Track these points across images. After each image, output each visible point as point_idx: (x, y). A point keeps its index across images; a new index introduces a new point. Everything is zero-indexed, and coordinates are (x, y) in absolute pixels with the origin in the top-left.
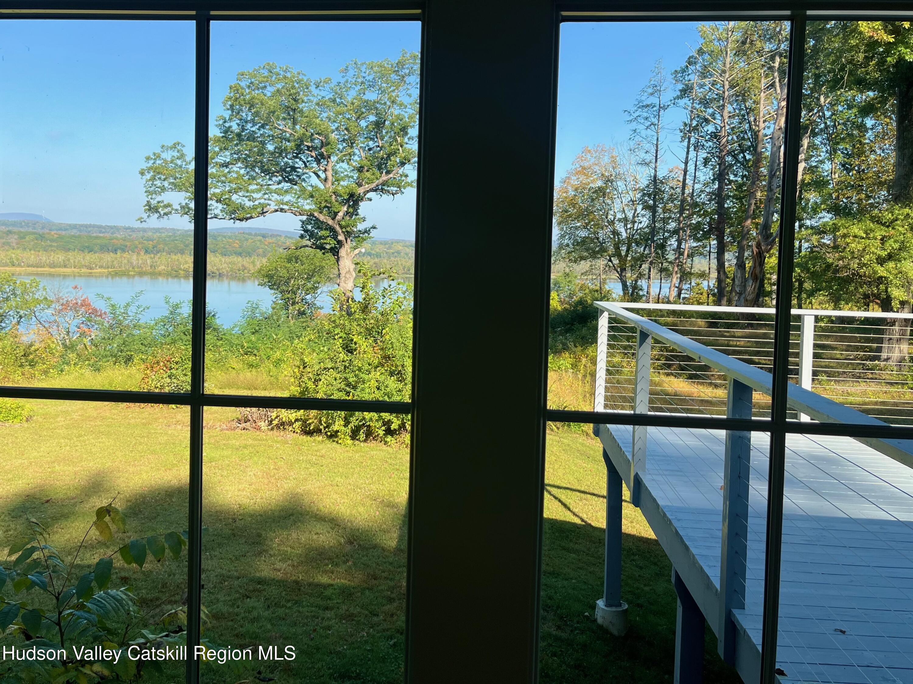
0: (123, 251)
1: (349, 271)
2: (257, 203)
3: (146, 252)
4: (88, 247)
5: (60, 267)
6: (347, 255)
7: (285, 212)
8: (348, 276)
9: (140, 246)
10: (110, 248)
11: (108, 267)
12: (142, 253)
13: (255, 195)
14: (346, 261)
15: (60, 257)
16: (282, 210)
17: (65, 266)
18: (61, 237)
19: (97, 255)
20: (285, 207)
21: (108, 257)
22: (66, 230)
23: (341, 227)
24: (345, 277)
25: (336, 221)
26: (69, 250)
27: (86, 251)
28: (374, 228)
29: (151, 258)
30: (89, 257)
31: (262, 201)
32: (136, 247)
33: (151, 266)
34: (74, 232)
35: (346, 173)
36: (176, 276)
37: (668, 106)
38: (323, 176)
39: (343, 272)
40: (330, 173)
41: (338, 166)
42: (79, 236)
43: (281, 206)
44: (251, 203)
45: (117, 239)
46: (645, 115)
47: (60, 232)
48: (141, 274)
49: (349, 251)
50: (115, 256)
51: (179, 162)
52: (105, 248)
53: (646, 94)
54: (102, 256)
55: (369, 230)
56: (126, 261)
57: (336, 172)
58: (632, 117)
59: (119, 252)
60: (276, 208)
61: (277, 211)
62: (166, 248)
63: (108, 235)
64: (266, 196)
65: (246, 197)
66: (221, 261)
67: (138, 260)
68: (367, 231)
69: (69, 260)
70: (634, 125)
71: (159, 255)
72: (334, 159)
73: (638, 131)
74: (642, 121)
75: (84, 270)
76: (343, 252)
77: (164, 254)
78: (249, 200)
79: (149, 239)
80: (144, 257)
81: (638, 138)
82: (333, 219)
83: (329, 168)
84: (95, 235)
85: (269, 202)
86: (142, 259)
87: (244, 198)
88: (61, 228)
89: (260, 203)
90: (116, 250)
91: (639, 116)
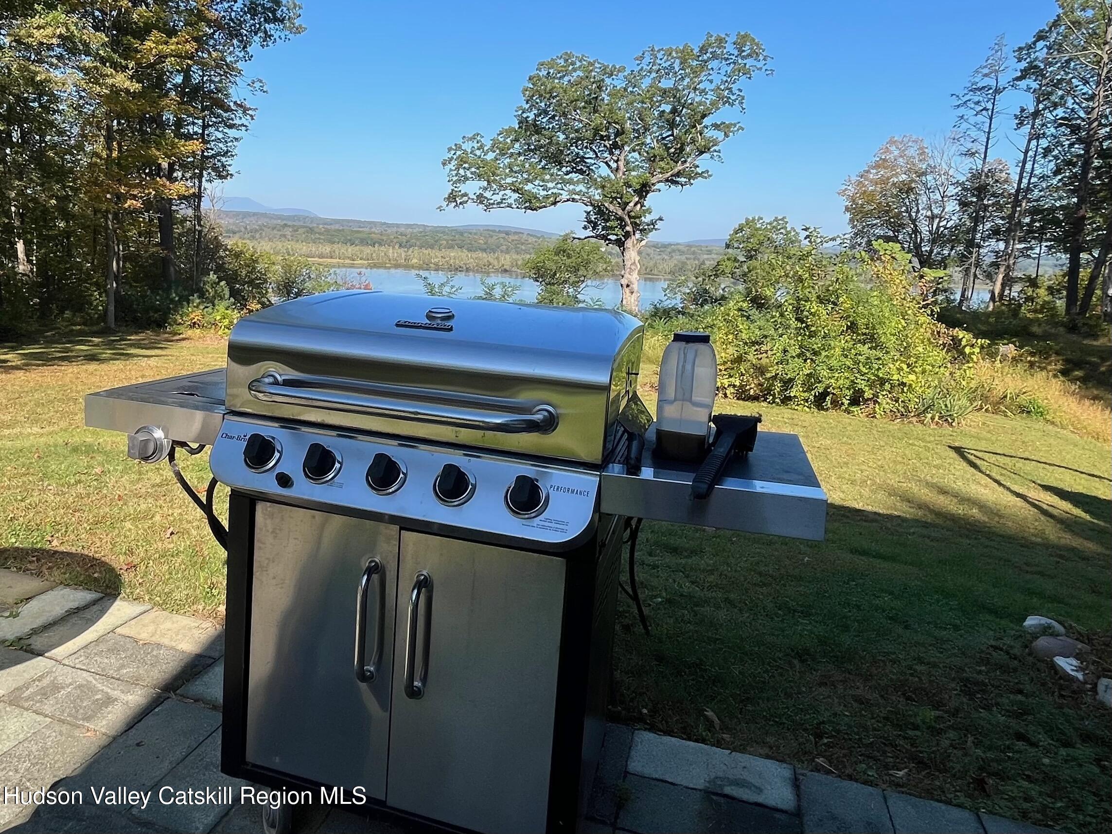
0: (380, 245)
1: (635, 263)
2: (550, 193)
3: (400, 246)
4: (350, 240)
5: (327, 258)
6: (634, 246)
7: (577, 202)
8: (633, 267)
9: (395, 241)
10: (369, 242)
11: (368, 260)
12: (397, 247)
13: (550, 185)
14: (632, 252)
15: (327, 249)
16: (574, 200)
17: (331, 258)
18: (327, 231)
19: (358, 247)
20: (577, 197)
21: (368, 250)
22: (331, 224)
23: (630, 217)
24: (630, 268)
25: (626, 212)
26: (333, 243)
27: (348, 244)
28: (661, 219)
29: (405, 251)
30: (351, 250)
31: (555, 191)
32: (392, 241)
33: (405, 260)
34: (337, 227)
35: (637, 163)
36: (427, 270)
37: (1004, 88)
38: (614, 165)
39: (628, 264)
40: (621, 164)
41: (630, 155)
42: (343, 230)
43: (574, 196)
44: (545, 193)
45: (374, 233)
46: (976, 99)
47: (326, 226)
48: (397, 266)
49: (635, 242)
50: (373, 249)
51: (478, 153)
52: (364, 242)
53: (980, 75)
54: (362, 248)
55: (656, 222)
56: (383, 254)
57: (627, 163)
58: (960, 102)
59: (377, 245)
60: (568, 197)
61: (568, 200)
62: (418, 243)
63: (367, 230)
64: (559, 186)
65: (542, 186)
66: (467, 256)
67: (393, 253)
68: (653, 223)
69: (334, 252)
70: (962, 111)
71: (411, 249)
72: (627, 148)
73: (965, 117)
74: (973, 106)
75: (347, 261)
76: (629, 243)
77: (416, 248)
78: (543, 190)
79: (401, 234)
80: (399, 251)
81: (964, 126)
82: (623, 210)
83: (622, 158)
84: (355, 229)
85: (561, 192)
86: (397, 253)
87: (539, 188)
88: (326, 222)
89: (552, 193)
90: (374, 244)
91: (969, 100)
